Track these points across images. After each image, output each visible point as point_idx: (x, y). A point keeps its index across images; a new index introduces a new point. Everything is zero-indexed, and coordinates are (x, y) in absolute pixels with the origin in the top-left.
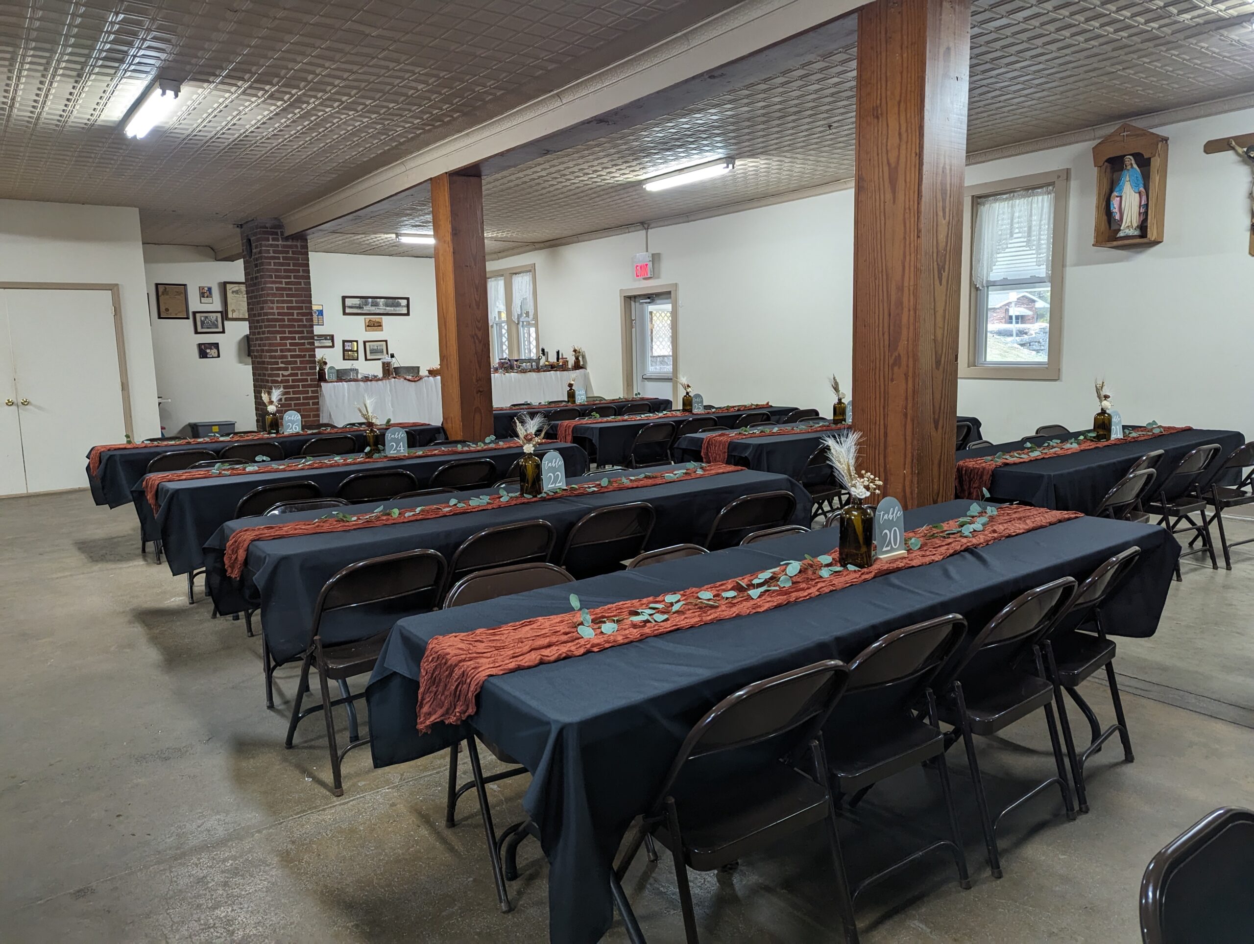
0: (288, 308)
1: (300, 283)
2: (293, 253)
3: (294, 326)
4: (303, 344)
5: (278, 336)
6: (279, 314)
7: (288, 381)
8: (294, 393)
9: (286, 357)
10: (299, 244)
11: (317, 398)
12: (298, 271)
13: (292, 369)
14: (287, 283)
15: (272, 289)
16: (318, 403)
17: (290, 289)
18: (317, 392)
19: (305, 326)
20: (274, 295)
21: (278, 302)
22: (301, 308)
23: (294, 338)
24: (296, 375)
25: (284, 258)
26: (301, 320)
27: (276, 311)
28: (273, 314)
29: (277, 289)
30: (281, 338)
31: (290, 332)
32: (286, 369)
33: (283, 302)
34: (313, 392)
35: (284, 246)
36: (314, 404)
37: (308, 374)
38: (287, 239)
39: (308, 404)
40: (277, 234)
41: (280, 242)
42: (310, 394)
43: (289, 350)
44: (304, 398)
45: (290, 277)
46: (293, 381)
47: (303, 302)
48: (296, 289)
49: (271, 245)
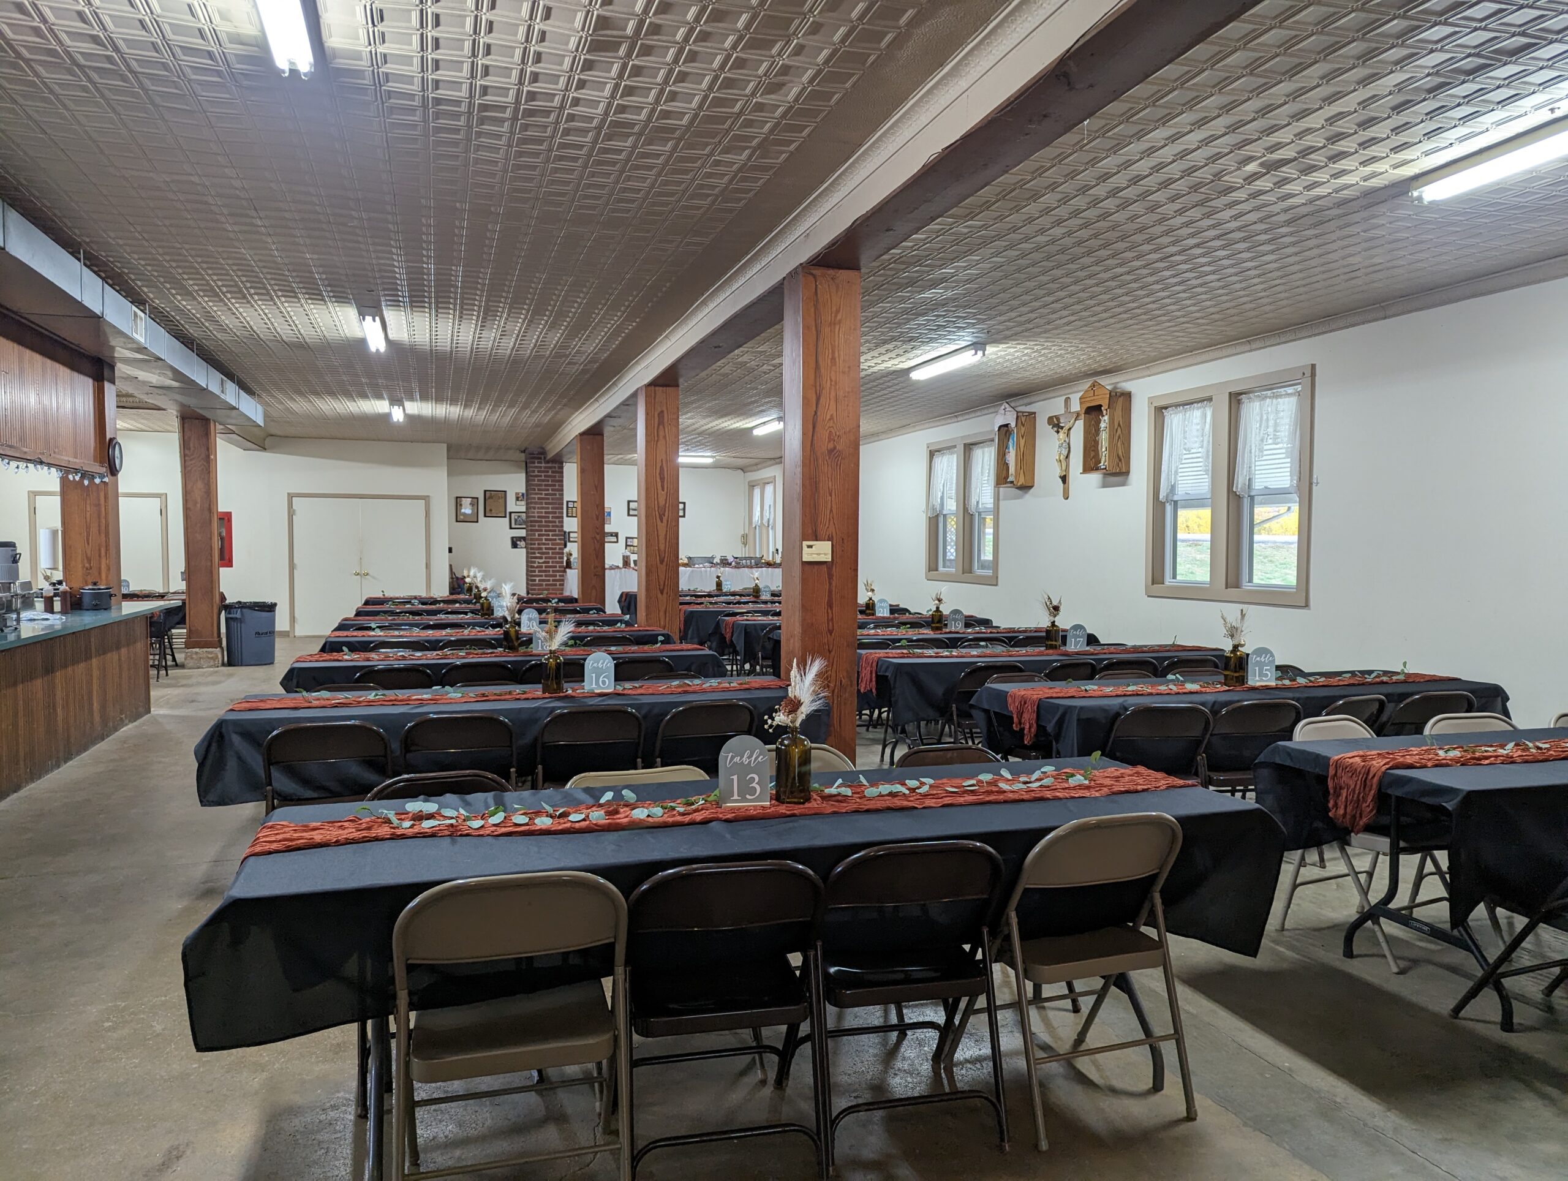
0: (546, 513)
1: (555, 495)
2: (553, 472)
3: (549, 526)
4: (555, 540)
5: (537, 533)
6: (539, 517)
7: (542, 567)
8: (546, 576)
9: (541, 549)
10: (556, 465)
11: (563, 580)
12: (555, 485)
13: (546, 558)
14: (546, 494)
15: (534, 498)
16: (563, 585)
17: (548, 499)
18: (563, 576)
19: (557, 526)
20: (536, 503)
21: (538, 508)
22: (555, 513)
23: (548, 535)
24: (548, 562)
25: (545, 476)
26: (555, 522)
27: (536, 515)
28: (534, 517)
29: (539, 499)
30: (539, 535)
31: (546, 531)
32: (541, 558)
33: (543, 508)
34: (560, 576)
35: (545, 467)
36: (560, 585)
37: (557, 562)
38: (548, 462)
39: (556, 585)
40: (541, 458)
41: (543, 465)
42: (558, 578)
43: (544, 544)
44: (553, 580)
45: (548, 490)
46: (546, 567)
47: (557, 508)
48: (552, 499)
49: (536, 467)
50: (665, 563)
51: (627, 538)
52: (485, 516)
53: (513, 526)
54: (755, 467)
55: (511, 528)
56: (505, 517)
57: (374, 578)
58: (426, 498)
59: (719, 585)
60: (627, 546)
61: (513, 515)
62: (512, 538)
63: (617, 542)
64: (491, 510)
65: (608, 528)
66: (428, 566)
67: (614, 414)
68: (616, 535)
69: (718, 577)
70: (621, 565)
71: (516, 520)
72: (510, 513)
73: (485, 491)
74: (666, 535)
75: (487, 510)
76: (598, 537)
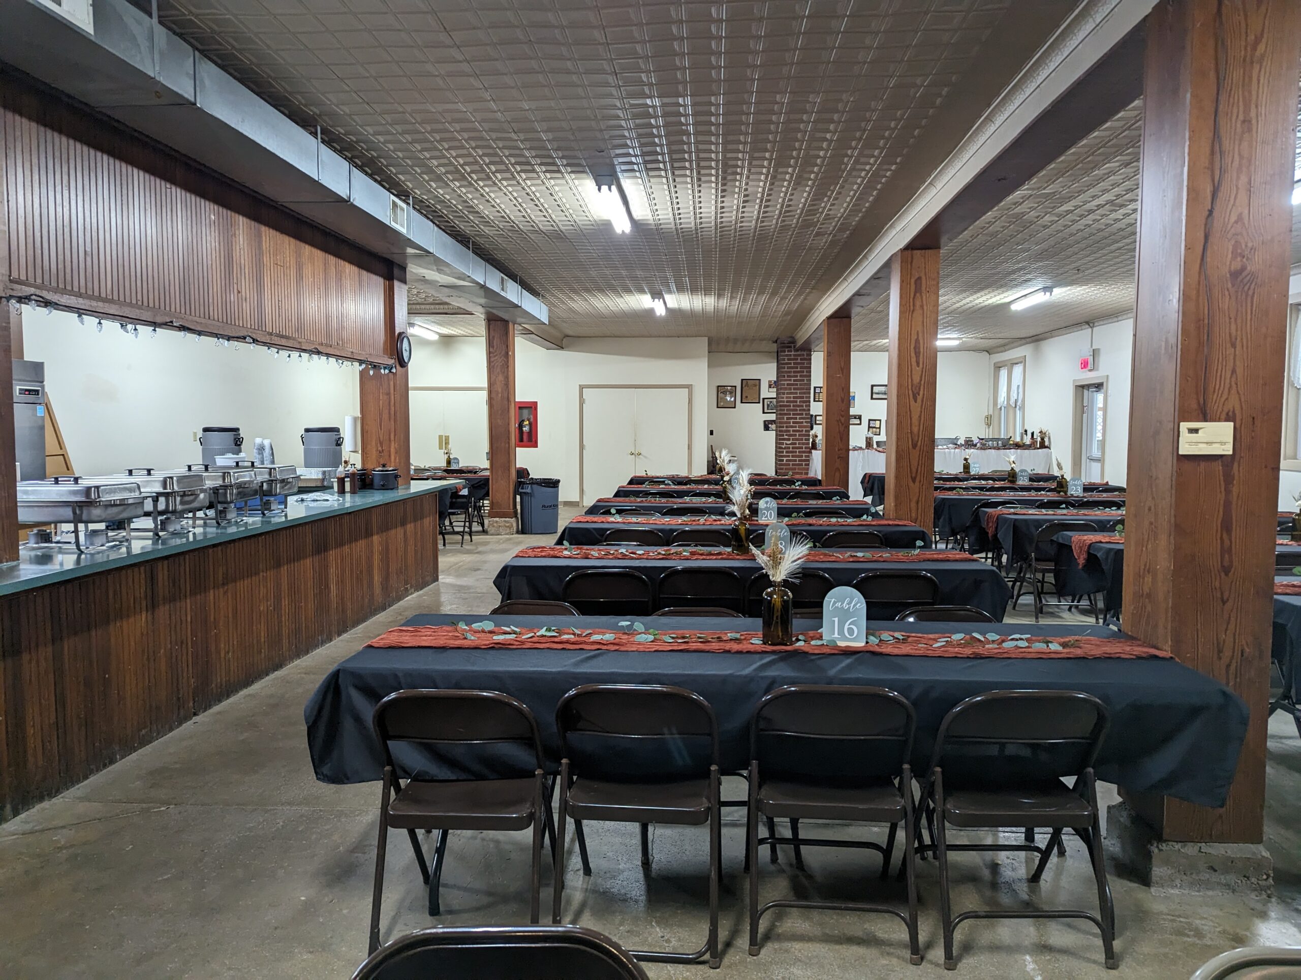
0: (794, 398)
1: (803, 380)
2: (801, 359)
3: (797, 410)
4: (802, 422)
5: (785, 417)
6: (787, 402)
7: (789, 448)
8: (792, 456)
9: (789, 431)
10: (805, 353)
11: (808, 461)
12: (803, 372)
13: (793, 440)
14: (794, 381)
15: (784, 384)
16: (808, 465)
17: (797, 385)
18: (808, 457)
19: (804, 410)
20: (786, 389)
21: (787, 393)
22: (803, 397)
23: (796, 418)
24: (795, 444)
25: (794, 364)
26: (802, 406)
27: (785, 400)
28: (784, 402)
29: (788, 384)
30: (788, 419)
31: (793, 414)
32: (789, 440)
33: (791, 393)
34: (806, 456)
35: (794, 355)
36: (806, 465)
37: (803, 444)
38: (797, 350)
39: (802, 465)
40: (790, 347)
41: (793, 353)
42: (804, 458)
43: (792, 427)
44: (799, 461)
45: (797, 376)
46: (793, 448)
47: (804, 393)
48: (800, 385)
49: (787, 355)
50: (918, 448)
51: (870, 420)
52: (742, 402)
53: (766, 411)
54: (1002, 349)
55: (764, 413)
56: (759, 403)
57: (645, 457)
58: (689, 387)
59: (967, 467)
60: (869, 427)
61: (766, 400)
62: (765, 421)
63: (860, 424)
64: (747, 397)
65: (852, 412)
66: (690, 447)
67: (863, 292)
68: (860, 417)
69: (966, 459)
70: (864, 446)
71: (768, 406)
72: (764, 399)
73: (742, 380)
74: (920, 417)
75: (744, 397)
76: (843, 420)
